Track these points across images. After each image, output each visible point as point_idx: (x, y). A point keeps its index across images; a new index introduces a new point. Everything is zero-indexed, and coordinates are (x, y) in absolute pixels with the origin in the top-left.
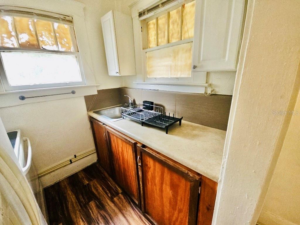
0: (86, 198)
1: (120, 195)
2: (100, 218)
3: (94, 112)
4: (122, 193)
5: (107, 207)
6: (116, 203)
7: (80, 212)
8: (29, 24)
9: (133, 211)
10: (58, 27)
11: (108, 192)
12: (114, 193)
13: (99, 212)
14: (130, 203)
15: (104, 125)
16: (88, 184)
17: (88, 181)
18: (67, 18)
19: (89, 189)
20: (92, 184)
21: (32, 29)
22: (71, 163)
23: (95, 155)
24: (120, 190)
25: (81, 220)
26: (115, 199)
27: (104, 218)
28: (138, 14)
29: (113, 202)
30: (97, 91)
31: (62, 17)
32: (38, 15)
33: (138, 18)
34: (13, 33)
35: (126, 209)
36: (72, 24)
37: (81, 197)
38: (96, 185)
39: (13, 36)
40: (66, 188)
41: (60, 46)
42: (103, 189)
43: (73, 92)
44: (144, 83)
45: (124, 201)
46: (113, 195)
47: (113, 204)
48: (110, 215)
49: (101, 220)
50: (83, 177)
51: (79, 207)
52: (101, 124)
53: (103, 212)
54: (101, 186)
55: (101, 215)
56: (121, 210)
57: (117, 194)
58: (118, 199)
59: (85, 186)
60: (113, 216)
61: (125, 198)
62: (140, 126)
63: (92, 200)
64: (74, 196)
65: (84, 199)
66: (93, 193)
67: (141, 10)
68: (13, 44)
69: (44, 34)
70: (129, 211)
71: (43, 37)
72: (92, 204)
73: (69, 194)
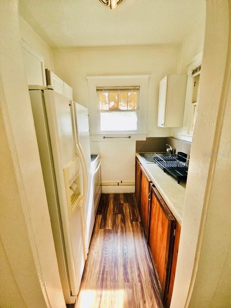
0: (118, 211)
1: (138, 222)
2: (120, 226)
3: (139, 154)
4: (140, 222)
5: (127, 224)
6: (133, 225)
7: (112, 215)
8: (116, 96)
9: (141, 238)
10: (131, 94)
11: (131, 215)
12: (135, 218)
13: (121, 223)
14: (142, 232)
15: (140, 164)
16: (122, 203)
17: (124, 202)
18: (137, 88)
19: (122, 206)
20: (125, 204)
21: (117, 99)
22: (118, 185)
23: (134, 187)
24: (140, 220)
25: (110, 220)
26: (134, 222)
27: (122, 228)
28: (192, 72)
29: (132, 223)
30: (146, 138)
31: (133, 88)
32: (120, 90)
33: (192, 75)
34: (108, 102)
35: (137, 234)
36: (139, 91)
37: (116, 208)
38: (127, 207)
39: (107, 103)
40: (111, 199)
41: (129, 107)
42: (130, 212)
43: (130, 137)
44: (188, 135)
45: (139, 228)
46: (134, 219)
47: (131, 225)
48: (126, 229)
49: (120, 228)
50: (122, 198)
51: (113, 213)
52: (139, 163)
53: (123, 225)
54: (129, 209)
55: (121, 225)
56: (133, 231)
57: (137, 221)
58: (135, 224)
59: (120, 204)
60: (127, 231)
61: (140, 226)
62: (163, 171)
63: (120, 214)
64: (113, 205)
65: (117, 210)
66: (123, 210)
67: (194, 68)
68: (106, 108)
69: (122, 100)
70: (139, 236)
71: (121, 102)
72: (120, 216)
73: (111, 203)
